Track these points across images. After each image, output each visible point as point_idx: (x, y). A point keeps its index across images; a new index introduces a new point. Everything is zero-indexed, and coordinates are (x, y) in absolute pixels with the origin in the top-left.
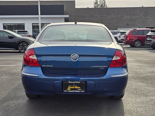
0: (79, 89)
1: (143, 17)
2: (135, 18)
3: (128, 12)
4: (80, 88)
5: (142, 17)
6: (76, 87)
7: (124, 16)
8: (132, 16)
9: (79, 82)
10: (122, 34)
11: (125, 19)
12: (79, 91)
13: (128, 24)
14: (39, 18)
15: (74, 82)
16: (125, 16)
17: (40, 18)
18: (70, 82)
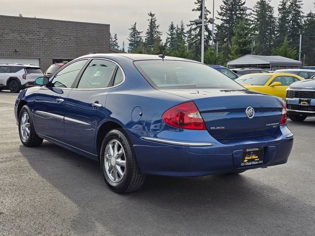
0: (256, 159)
1: (46, 40)
2: (30, 39)
3: (16, 26)
4: (257, 157)
5: (44, 38)
6: (254, 157)
7: (6, 33)
8: (24, 35)
9: (257, 149)
10: (28, 73)
11: (10, 40)
12: (257, 163)
13: (16, 51)
15: (252, 150)
16: (8, 33)
18: (248, 150)
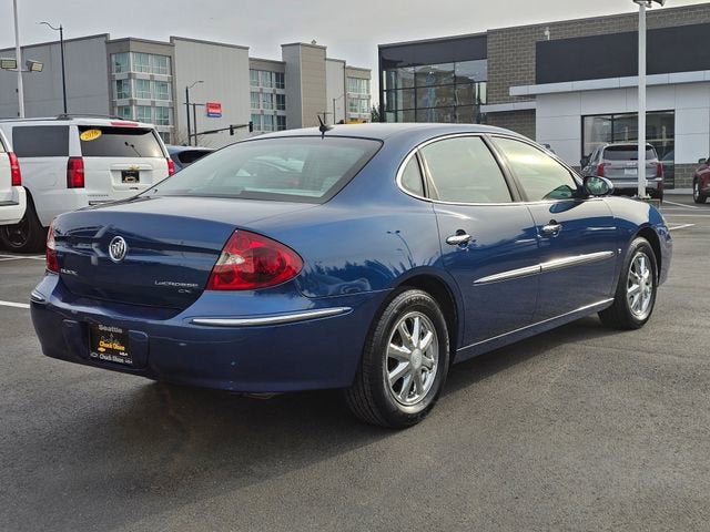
0: (121, 351)
4: (123, 348)
6: (117, 346)
9: (120, 331)
12: (121, 361)
14: (637, 87)
15: (110, 329)
17: (642, 91)
18: (101, 328)
